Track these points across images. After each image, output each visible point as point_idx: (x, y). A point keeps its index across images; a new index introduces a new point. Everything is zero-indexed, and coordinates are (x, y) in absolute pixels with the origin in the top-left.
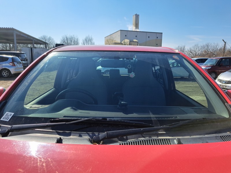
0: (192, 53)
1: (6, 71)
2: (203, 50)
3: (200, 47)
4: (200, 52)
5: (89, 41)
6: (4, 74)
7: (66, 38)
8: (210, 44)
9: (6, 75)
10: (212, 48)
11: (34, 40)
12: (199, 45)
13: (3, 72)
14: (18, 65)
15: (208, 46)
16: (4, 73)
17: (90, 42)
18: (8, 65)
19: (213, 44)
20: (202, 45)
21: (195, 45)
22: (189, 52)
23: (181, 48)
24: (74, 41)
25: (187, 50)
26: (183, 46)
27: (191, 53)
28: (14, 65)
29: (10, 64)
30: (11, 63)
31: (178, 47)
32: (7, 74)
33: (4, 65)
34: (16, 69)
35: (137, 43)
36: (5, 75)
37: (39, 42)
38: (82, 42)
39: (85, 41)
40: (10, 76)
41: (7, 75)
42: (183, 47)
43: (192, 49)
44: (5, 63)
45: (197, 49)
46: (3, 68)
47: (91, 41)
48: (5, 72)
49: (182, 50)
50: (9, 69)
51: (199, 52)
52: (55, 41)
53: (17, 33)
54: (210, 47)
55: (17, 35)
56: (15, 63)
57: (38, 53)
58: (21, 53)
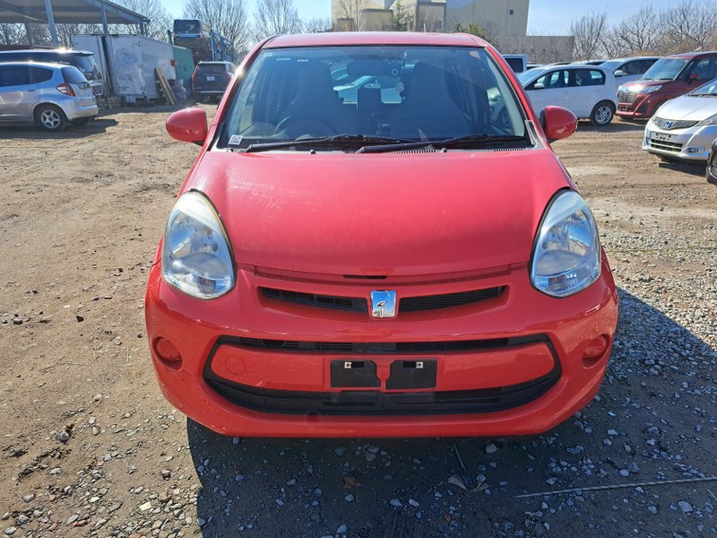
0: (628, 42)
1: (52, 112)
2: (668, 28)
3: (658, 17)
4: (655, 35)
5: (278, 5)
6: (48, 121)
8: (692, 6)
9: (52, 123)
10: (700, 20)
11: (105, 6)
12: (656, 11)
13: (44, 114)
14: (82, 92)
15: (684, 13)
16: (46, 116)
17: (282, 10)
18: (53, 91)
19: (703, 7)
20: (666, 10)
21: (642, 12)
22: (617, 36)
23: (593, 21)
25: (612, 32)
26: (598, 17)
27: (623, 42)
28: (71, 93)
29: (59, 88)
30: (60, 86)
31: (583, 19)
32: (55, 120)
33: (42, 91)
34: (77, 104)
35: (443, 8)
36: (49, 124)
37: (121, 14)
38: (257, 12)
39: (265, 6)
40: (65, 125)
41: (55, 123)
42: (600, 19)
43: (631, 25)
44: (45, 87)
45: (647, 27)
46: (43, 101)
47: (288, 6)
48: (49, 114)
49: (594, 30)
50: (59, 105)
51: (652, 38)
52: (164, 9)
54: (690, 18)
56: (74, 87)
57: (126, 54)
58: (82, 55)
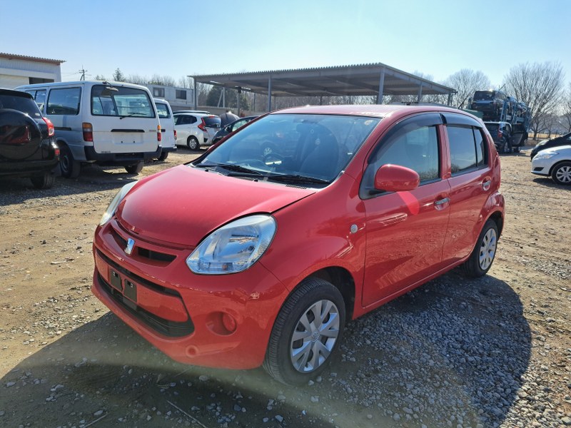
7: (521, 74)
11: (423, 84)
24: (546, 81)
37: (434, 88)
53: (387, 72)
55: (387, 77)
